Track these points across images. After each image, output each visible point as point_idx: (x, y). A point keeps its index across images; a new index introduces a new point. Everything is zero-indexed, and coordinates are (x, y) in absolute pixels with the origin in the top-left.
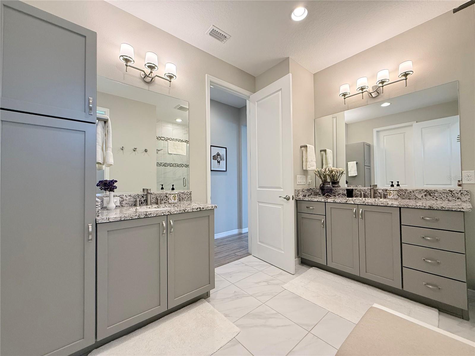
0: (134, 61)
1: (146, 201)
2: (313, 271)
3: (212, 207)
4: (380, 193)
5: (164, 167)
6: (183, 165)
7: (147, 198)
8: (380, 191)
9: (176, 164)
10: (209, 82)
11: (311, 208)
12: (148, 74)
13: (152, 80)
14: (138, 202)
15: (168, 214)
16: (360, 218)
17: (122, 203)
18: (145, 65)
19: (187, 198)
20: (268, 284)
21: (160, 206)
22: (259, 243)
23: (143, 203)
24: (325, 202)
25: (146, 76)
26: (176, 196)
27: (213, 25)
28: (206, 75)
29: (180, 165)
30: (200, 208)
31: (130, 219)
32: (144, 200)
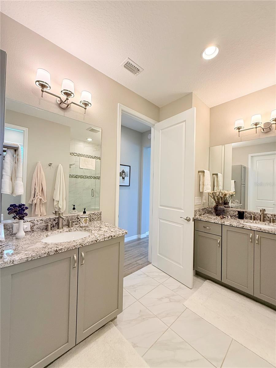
0: (50, 87)
1: (58, 224)
2: (207, 284)
3: (123, 234)
4: (268, 217)
5: (75, 178)
6: (92, 177)
7: (59, 221)
8: (269, 216)
9: (86, 176)
10: (121, 111)
11: (208, 228)
12: (64, 101)
13: (67, 106)
14: (49, 227)
15: (80, 247)
16: (256, 244)
17: (32, 228)
18: (62, 92)
19: (97, 218)
20: (170, 301)
21: (72, 230)
22: (158, 255)
23: (55, 226)
24: (222, 225)
25: (62, 102)
26: (87, 220)
27: (128, 58)
28: (118, 104)
29: (89, 177)
30: (112, 236)
31: (39, 258)
32: (56, 224)
